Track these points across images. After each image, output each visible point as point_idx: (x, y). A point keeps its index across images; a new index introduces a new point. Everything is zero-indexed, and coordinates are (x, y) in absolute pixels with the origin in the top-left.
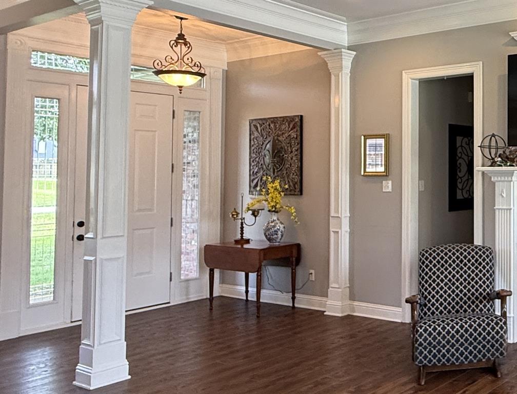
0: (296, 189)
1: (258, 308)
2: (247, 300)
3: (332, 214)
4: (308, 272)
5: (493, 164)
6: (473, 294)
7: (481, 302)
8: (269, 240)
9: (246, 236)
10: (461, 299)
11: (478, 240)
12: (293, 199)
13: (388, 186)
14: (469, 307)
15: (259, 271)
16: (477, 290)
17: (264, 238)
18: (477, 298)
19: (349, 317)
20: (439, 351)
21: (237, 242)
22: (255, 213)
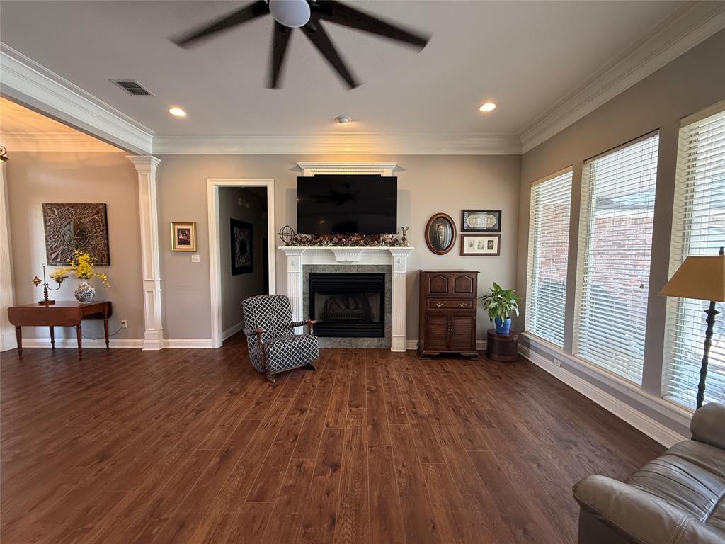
0: (104, 259)
1: (80, 352)
2: (53, 348)
3: (146, 278)
4: (121, 318)
5: (288, 245)
6: (283, 325)
7: (289, 329)
8: (82, 300)
9: (50, 298)
10: (277, 328)
11: (272, 291)
12: (99, 269)
13: (196, 258)
14: (282, 332)
15: (78, 325)
16: (285, 322)
17: (75, 299)
18: (286, 327)
19: (165, 350)
21: (41, 303)
22: (59, 280)
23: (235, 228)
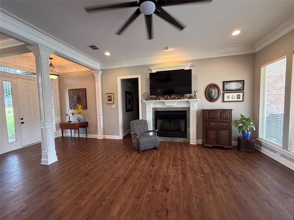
0: (85, 107)
1: (79, 139)
2: (71, 137)
3: (98, 114)
4: (90, 128)
5: (146, 100)
6: (145, 131)
7: (147, 133)
8: (79, 121)
9: (70, 120)
10: (143, 132)
11: (141, 118)
12: (84, 111)
13: (114, 106)
14: (145, 134)
15: (78, 129)
16: (146, 130)
17: (77, 120)
18: (146, 132)
19: (104, 139)
20: (145, 145)
21: (68, 122)
22: (73, 114)
23: (127, 94)
